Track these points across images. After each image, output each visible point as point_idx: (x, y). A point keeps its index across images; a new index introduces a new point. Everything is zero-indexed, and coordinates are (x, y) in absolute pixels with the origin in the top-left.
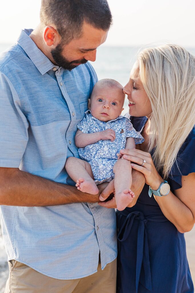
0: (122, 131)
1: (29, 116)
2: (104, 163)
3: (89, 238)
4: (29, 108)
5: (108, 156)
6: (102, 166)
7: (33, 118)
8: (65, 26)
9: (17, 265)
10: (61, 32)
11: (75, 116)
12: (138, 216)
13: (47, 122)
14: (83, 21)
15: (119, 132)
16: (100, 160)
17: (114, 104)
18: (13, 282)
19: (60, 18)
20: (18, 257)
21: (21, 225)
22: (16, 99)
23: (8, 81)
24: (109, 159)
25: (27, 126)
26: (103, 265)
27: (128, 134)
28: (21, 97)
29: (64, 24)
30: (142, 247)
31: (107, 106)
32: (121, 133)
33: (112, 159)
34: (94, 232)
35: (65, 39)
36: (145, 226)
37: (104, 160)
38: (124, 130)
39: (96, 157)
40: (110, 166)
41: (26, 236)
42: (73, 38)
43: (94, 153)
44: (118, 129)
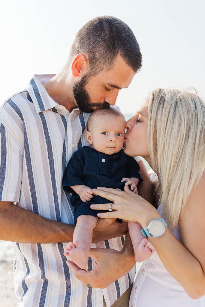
8: (98, 55)
10: (92, 61)
14: (118, 53)
19: (96, 46)
29: (98, 53)
35: (94, 70)
42: (102, 69)
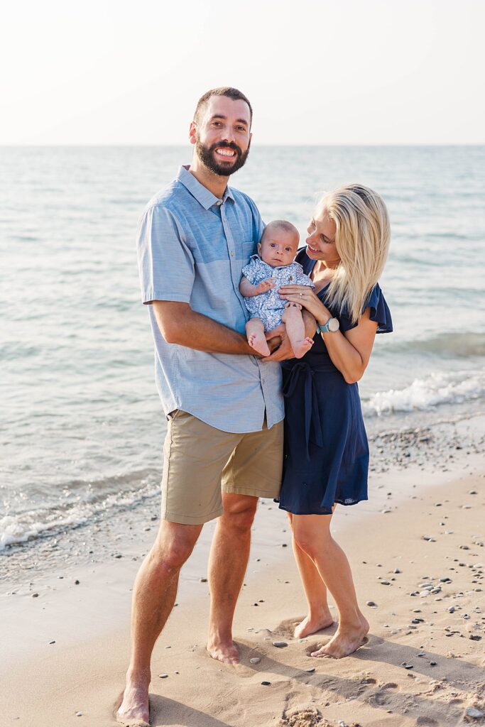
0: (291, 279)
1: (194, 253)
2: (272, 314)
3: (255, 390)
4: (195, 244)
5: (275, 307)
6: (270, 317)
7: (199, 254)
9: (179, 415)
11: (234, 256)
12: (304, 368)
13: (212, 260)
15: (287, 279)
16: (267, 311)
17: (288, 249)
18: (175, 432)
20: (181, 405)
21: (183, 374)
22: (182, 234)
23: (175, 218)
24: (276, 310)
25: (193, 263)
26: (270, 425)
27: (299, 281)
28: (187, 233)
30: (311, 400)
31: (280, 251)
32: (289, 280)
33: (279, 309)
34: (259, 386)
36: (312, 378)
37: (271, 311)
38: (293, 277)
39: (263, 308)
40: (279, 317)
41: (189, 385)
43: (261, 304)
44: (286, 275)
